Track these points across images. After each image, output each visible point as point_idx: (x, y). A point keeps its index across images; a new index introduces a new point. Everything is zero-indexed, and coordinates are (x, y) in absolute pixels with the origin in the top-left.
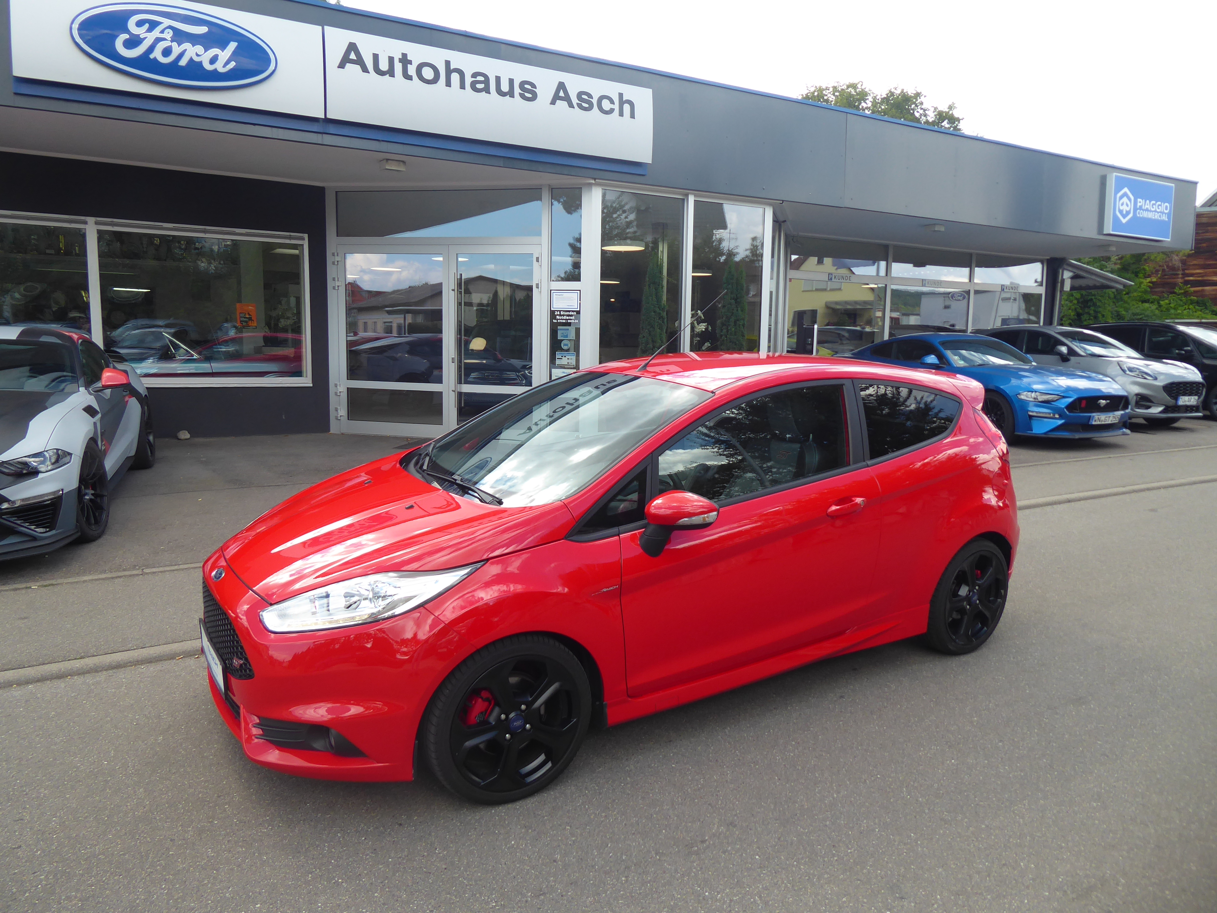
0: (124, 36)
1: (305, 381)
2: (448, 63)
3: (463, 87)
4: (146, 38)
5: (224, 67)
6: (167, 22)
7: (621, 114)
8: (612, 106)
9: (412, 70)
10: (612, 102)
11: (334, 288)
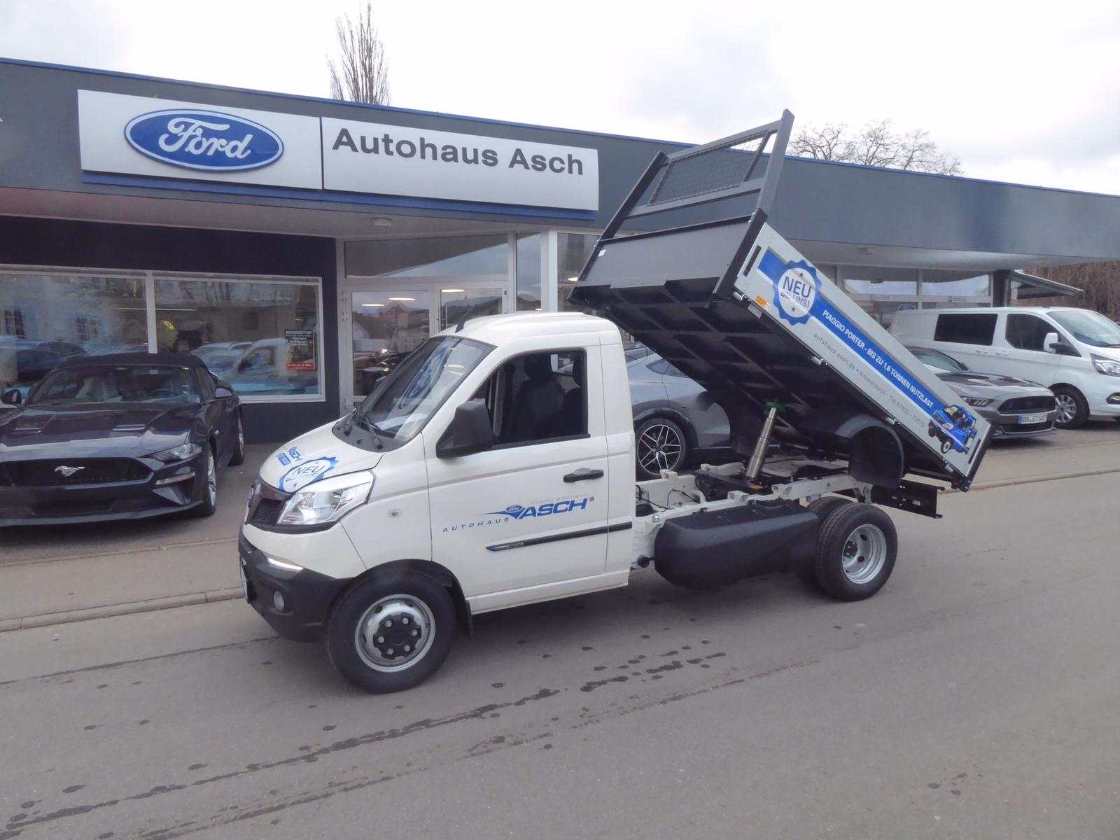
0: (165, 136)
1: (320, 397)
2: (422, 140)
3: (435, 157)
4: (181, 136)
5: (243, 153)
6: (197, 123)
7: (570, 171)
8: (563, 166)
9: (393, 147)
10: (562, 162)
11: (343, 320)
